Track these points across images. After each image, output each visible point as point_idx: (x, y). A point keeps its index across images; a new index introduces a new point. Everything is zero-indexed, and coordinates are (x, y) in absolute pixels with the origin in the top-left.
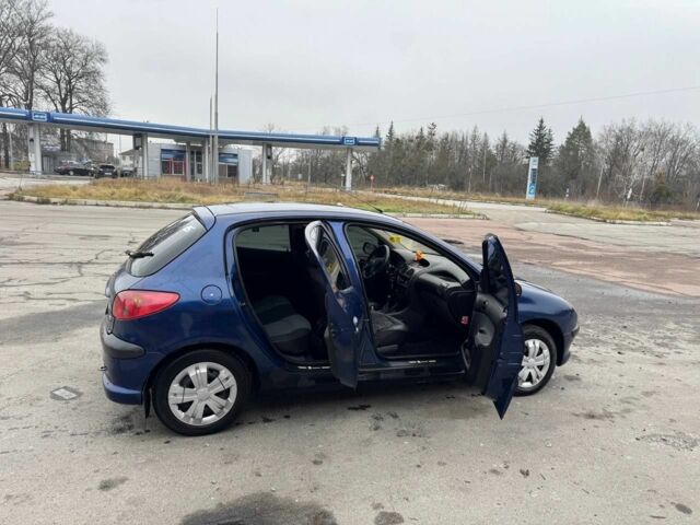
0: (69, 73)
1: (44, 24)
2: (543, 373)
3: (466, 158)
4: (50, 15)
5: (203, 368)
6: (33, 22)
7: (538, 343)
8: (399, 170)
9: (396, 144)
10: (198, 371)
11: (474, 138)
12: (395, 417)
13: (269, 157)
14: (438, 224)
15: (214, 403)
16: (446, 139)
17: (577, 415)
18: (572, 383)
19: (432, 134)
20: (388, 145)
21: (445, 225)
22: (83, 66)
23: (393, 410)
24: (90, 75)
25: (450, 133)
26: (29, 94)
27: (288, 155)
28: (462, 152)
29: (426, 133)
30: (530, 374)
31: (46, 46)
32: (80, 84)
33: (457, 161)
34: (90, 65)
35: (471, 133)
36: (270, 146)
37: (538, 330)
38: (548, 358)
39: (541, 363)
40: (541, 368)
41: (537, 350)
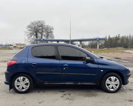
0: (48, 32)
1: (44, 24)
2: (118, 87)
3: (128, 41)
4: (45, 23)
5: (22, 78)
6: (42, 24)
7: (114, 78)
8: (111, 45)
9: (110, 39)
10: (21, 78)
11: (130, 36)
12: (69, 95)
13: (81, 44)
14: (116, 55)
15: (24, 86)
16: (123, 37)
17: (126, 100)
18: (130, 91)
19: (119, 36)
20: (109, 40)
21: (118, 55)
22: (50, 31)
23: (70, 93)
24: (51, 32)
25: (124, 36)
26: (42, 36)
27: (87, 43)
28: (127, 40)
29: (117, 36)
30: (113, 86)
31: (44, 28)
32: (50, 34)
33: (126, 42)
34: (51, 31)
35: (129, 35)
36: (81, 42)
37: (114, 74)
38: (119, 82)
39: (116, 84)
40: (116, 85)
41: (114, 80)
